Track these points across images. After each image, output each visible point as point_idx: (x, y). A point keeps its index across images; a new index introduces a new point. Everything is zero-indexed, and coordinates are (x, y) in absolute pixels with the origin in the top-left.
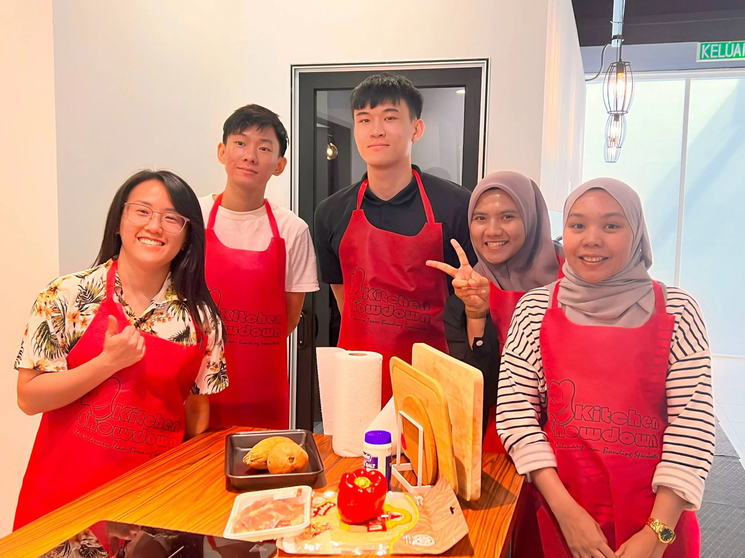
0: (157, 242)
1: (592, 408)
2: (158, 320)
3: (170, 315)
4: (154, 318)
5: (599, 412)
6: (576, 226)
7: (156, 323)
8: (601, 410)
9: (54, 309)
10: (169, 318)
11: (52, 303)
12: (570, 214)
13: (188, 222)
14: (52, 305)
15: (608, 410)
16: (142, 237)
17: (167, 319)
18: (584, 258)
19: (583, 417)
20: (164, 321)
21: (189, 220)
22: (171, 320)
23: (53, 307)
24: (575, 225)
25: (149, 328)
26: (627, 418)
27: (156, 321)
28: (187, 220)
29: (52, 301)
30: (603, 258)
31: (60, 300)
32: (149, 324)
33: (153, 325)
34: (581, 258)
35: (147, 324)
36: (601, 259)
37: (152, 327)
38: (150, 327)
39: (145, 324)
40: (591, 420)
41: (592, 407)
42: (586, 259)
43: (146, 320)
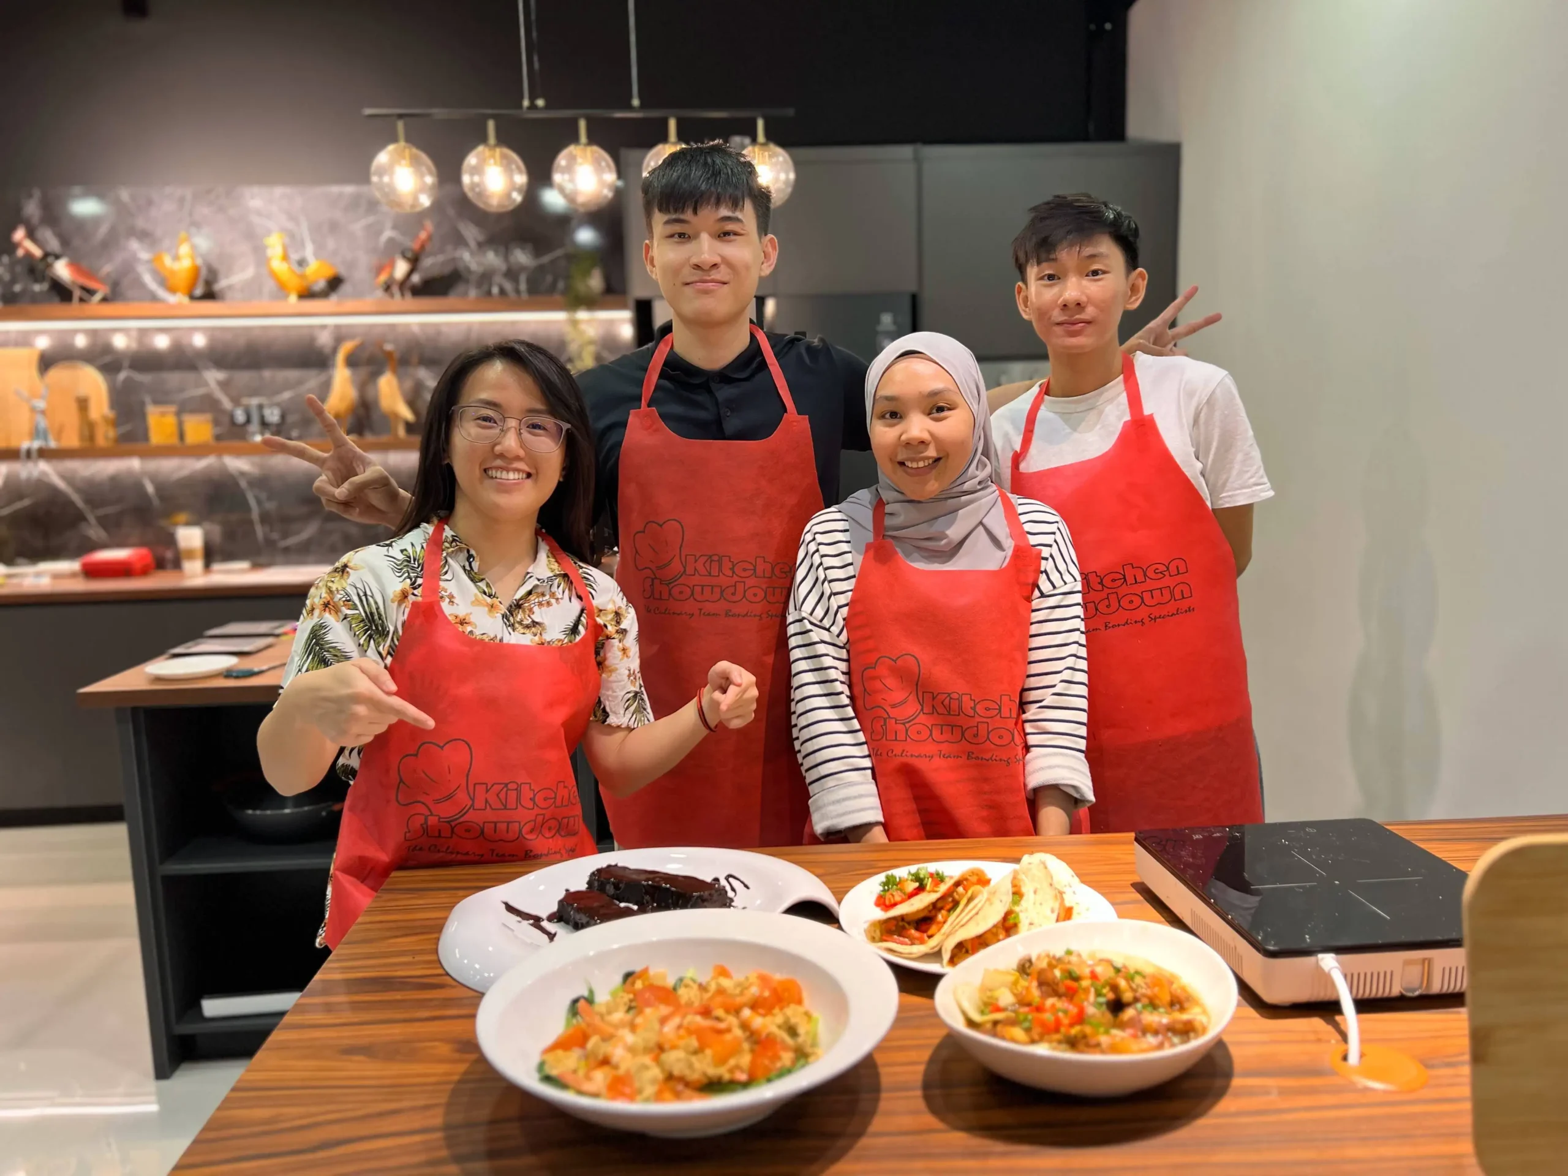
0: (519, 473)
1: (947, 697)
2: (539, 605)
3: (557, 593)
4: (533, 602)
5: (957, 701)
6: (888, 416)
7: (536, 609)
8: (960, 699)
9: (346, 603)
10: (557, 599)
11: (342, 592)
12: (877, 397)
13: (568, 430)
14: (342, 596)
15: (971, 697)
16: (491, 468)
17: (553, 601)
18: (906, 463)
19: (935, 711)
20: (549, 604)
21: (569, 426)
22: (559, 603)
23: (344, 599)
24: (886, 414)
25: (528, 618)
26: (998, 707)
27: (537, 606)
28: (566, 426)
29: (340, 588)
30: (934, 460)
31: (356, 588)
32: (527, 612)
33: (533, 613)
34: (902, 464)
35: (524, 611)
36: (931, 461)
37: (532, 616)
38: (529, 616)
39: (520, 611)
40: (947, 713)
41: (947, 695)
42: (909, 464)
43: (522, 604)
